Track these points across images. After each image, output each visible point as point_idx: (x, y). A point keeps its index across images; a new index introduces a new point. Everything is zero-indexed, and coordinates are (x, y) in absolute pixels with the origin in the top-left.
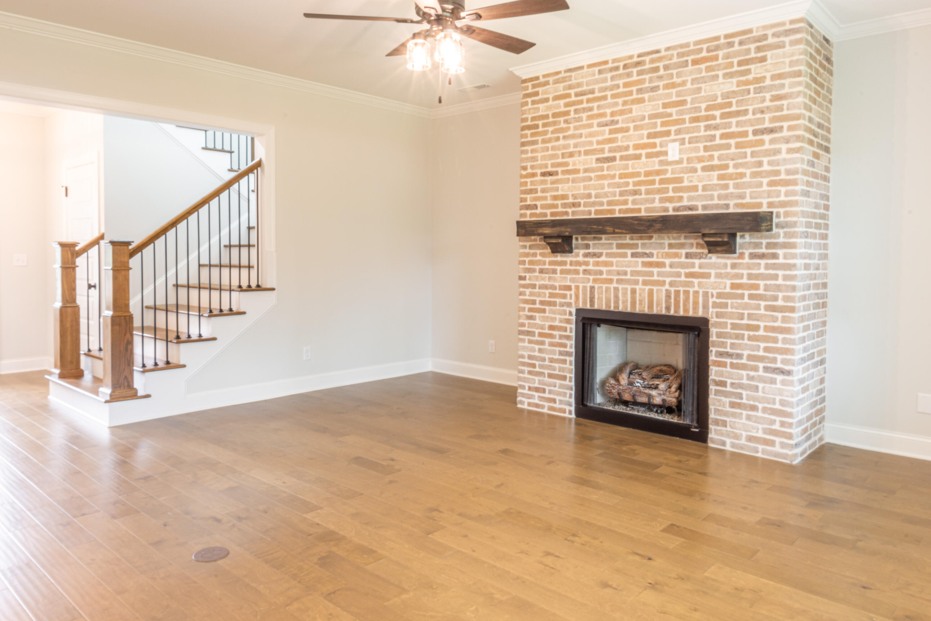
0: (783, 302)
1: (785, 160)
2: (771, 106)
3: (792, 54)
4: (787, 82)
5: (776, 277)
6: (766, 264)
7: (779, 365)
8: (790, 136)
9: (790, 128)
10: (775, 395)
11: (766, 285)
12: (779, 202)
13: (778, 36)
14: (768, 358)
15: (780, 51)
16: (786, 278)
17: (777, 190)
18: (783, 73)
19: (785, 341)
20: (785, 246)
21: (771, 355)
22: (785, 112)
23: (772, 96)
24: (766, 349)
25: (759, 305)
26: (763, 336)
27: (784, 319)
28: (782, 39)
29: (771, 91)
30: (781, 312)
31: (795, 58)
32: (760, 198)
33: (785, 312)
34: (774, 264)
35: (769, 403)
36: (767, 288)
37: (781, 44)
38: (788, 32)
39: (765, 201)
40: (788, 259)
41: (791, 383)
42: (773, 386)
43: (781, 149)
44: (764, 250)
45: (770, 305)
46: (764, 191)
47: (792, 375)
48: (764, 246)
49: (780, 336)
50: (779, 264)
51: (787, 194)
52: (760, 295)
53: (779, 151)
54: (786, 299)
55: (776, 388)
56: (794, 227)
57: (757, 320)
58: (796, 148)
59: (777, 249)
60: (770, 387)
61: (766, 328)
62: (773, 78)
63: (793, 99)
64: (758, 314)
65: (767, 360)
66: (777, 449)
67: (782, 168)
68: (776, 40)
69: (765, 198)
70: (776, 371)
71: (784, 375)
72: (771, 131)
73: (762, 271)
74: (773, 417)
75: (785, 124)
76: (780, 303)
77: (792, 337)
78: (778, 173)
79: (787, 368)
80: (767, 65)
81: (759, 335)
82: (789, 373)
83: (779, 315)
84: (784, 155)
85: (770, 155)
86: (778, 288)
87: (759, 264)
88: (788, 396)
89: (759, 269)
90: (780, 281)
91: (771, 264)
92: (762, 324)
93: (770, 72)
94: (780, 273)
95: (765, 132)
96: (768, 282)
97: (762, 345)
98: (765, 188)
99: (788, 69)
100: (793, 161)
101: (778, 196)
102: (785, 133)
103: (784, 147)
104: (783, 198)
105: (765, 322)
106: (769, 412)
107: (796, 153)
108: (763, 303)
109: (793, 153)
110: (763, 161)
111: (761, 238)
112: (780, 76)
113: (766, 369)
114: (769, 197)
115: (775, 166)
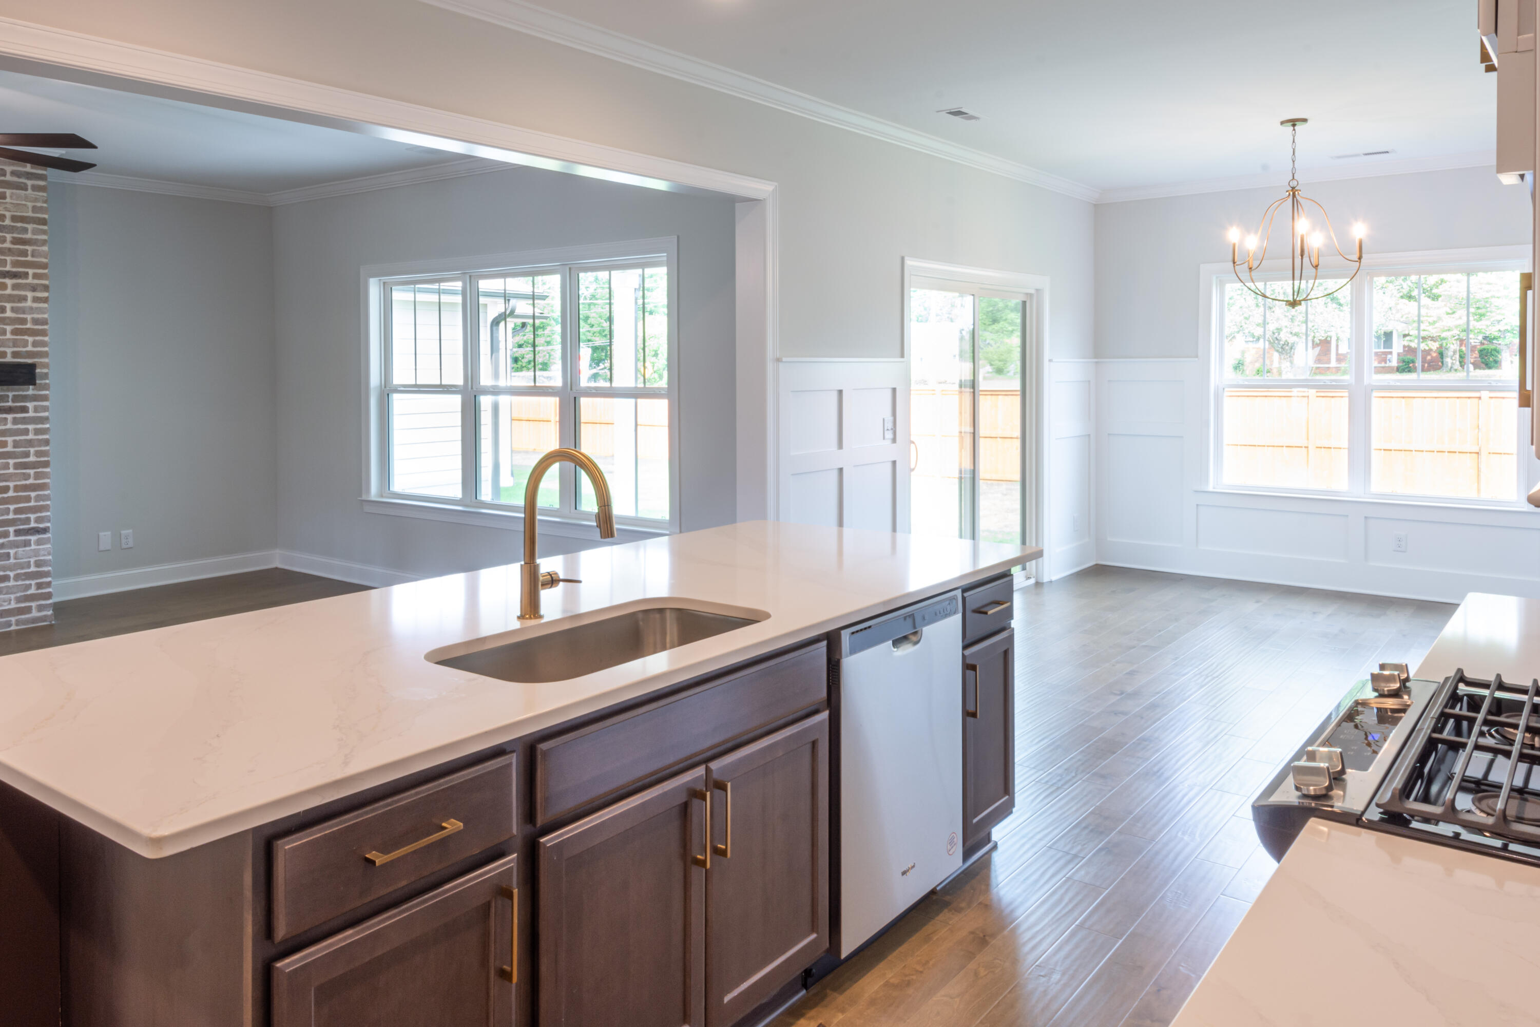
0: (35, 457)
1: (31, 308)
2: (13, 248)
3: (36, 200)
4: (30, 227)
5: (26, 432)
6: (14, 419)
7: (33, 525)
8: (37, 284)
9: (36, 276)
10: (30, 558)
11: (14, 441)
12: (27, 352)
13: (19, 177)
14: (20, 519)
15: (22, 192)
16: (37, 432)
17: (24, 339)
18: (27, 217)
19: (38, 498)
20: (35, 398)
21: (23, 516)
22: (29, 258)
23: (13, 238)
24: (17, 511)
25: (8, 464)
26: (13, 497)
27: (38, 476)
28: (22, 180)
29: (12, 233)
30: (34, 468)
31: (39, 204)
32: (4, 347)
33: (38, 468)
34: (24, 418)
35: (22, 568)
36: (16, 444)
37: (22, 185)
38: (30, 176)
39: (9, 351)
40: (39, 412)
41: (47, 541)
42: (27, 548)
43: (26, 296)
44: (10, 404)
45: (21, 462)
46: (9, 339)
47: (49, 532)
48: (10, 400)
49: (33, 494)
50: (29, 418)
51: (35, 344)
52: (8, 452)
53: (24, 299)
54: (38, 454)
55: (31, 550)
56: (45, 379)
57: (6, 481)
58: (44, 297)
59: (26, 402)
60: (24, 551)
61: (17, 489)
62: (14, 219)
63: (38, 246)
64: (7, 473)
65: (19, 523)
66: (35, 614)
67: (29, 317)
68: (15, 179)
69: (9, 347)
70: (30, 532)
71: (39, 534)
72: (14, 275)
73: (9, 426)
74: (27, 582)
75: (31, 272)
76: (32, 458)
77: (46, 493)
78: (24, 321)
79: (41, 526)
80: (6, 203)
81: (8, 497)
82: (45, 530)
83: (32, 472)
84: (29, 303)
85: (14, 302)
86: (30, 443)
87: (6, 419)
88: (44, 555)
89: (6, 424)
90: (31, 436)
91: (21, 418)
92: (11, 484)
93: (10, 211)
94: (31, 427)
95: (7, 275)
96: (18, 438)
97: (12, 507)
98: (9, 336)
99: (30, 214)
100: (40, 311)
101: (26, 345)
102: (30, 280)
103: (30, 295)
104: (30, 348)
105: (15, 481)
106: (23, 577)
107: (44, 302)
108: (11, 462)
109: (40, 303)
110: (6, 307)
111: (8, 391)
112: (23, 219)
113: (18, 533)
114: (14, 346)
115: (21, 314)
